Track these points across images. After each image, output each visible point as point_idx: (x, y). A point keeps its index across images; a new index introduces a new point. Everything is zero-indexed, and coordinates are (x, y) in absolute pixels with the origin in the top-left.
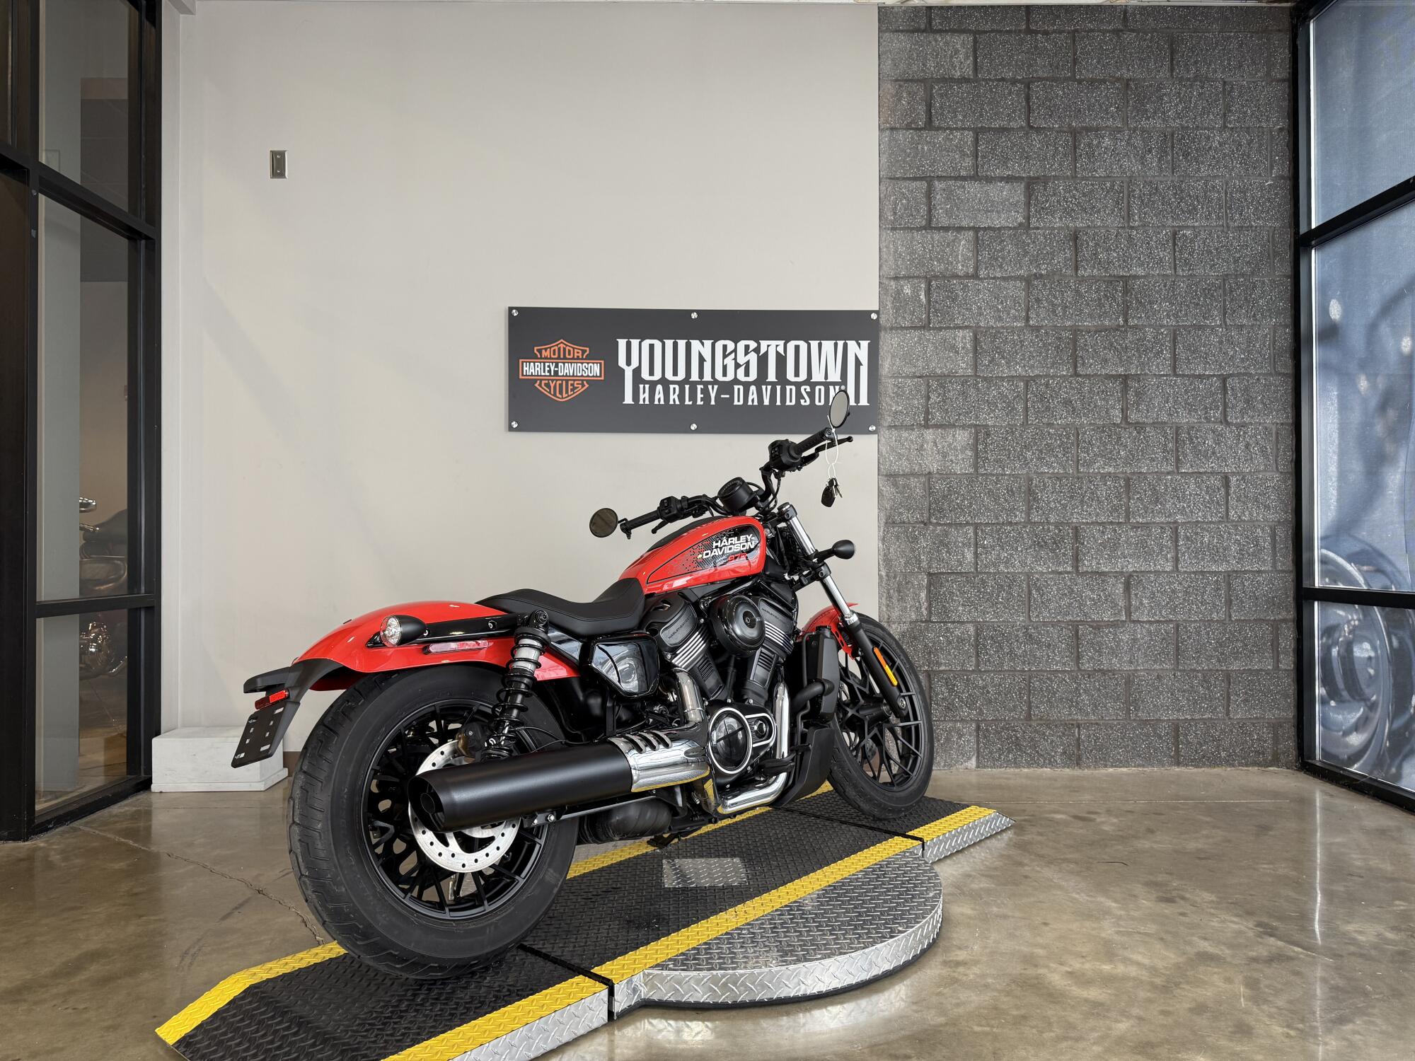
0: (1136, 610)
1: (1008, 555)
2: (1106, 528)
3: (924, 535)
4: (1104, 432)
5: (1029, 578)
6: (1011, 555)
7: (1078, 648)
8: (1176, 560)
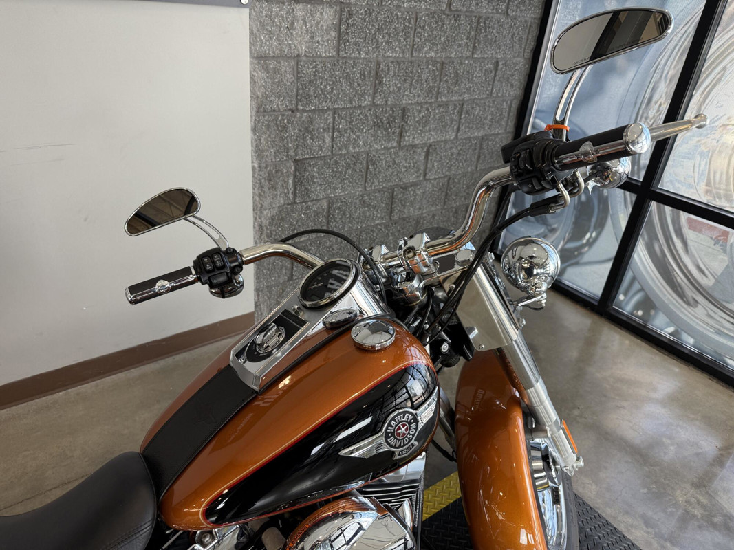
0: (430, 171)
1: (356, 136)
2: (422, 107)
3: (292, 123)
4: (433, 17)
5: (368, 155)
6: (358, 137)
7: (392, 205)
8: (458, 129)
